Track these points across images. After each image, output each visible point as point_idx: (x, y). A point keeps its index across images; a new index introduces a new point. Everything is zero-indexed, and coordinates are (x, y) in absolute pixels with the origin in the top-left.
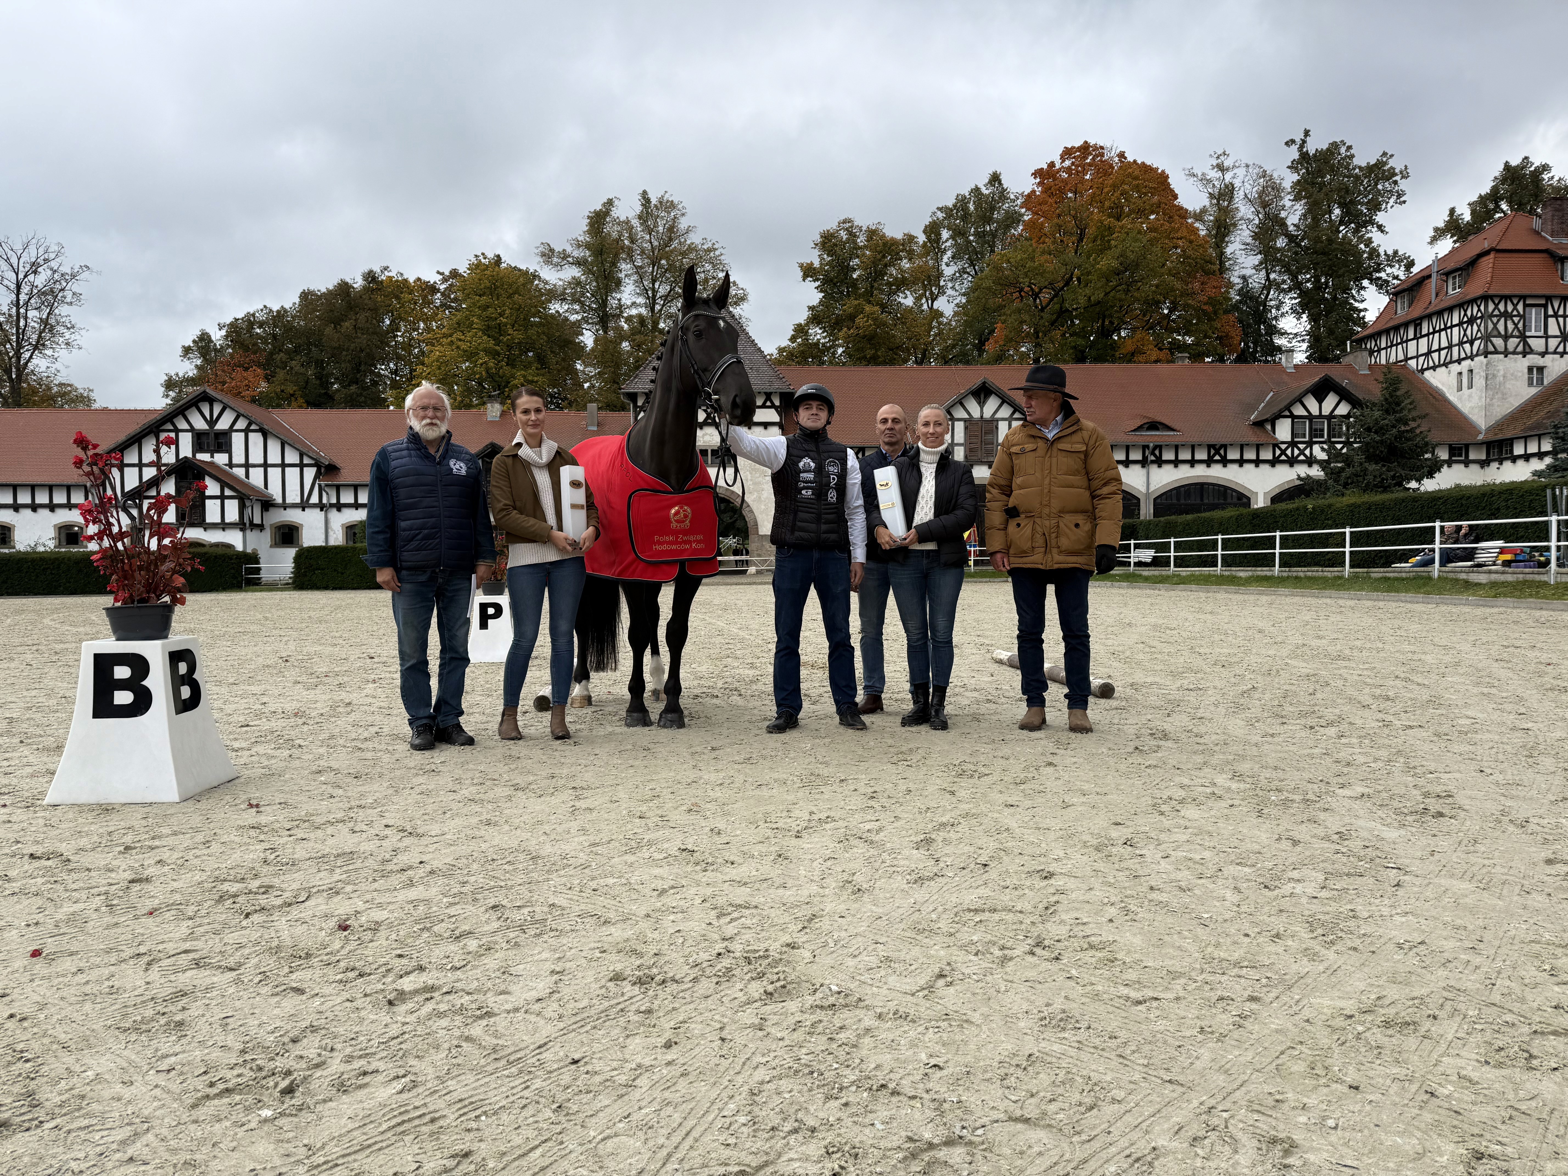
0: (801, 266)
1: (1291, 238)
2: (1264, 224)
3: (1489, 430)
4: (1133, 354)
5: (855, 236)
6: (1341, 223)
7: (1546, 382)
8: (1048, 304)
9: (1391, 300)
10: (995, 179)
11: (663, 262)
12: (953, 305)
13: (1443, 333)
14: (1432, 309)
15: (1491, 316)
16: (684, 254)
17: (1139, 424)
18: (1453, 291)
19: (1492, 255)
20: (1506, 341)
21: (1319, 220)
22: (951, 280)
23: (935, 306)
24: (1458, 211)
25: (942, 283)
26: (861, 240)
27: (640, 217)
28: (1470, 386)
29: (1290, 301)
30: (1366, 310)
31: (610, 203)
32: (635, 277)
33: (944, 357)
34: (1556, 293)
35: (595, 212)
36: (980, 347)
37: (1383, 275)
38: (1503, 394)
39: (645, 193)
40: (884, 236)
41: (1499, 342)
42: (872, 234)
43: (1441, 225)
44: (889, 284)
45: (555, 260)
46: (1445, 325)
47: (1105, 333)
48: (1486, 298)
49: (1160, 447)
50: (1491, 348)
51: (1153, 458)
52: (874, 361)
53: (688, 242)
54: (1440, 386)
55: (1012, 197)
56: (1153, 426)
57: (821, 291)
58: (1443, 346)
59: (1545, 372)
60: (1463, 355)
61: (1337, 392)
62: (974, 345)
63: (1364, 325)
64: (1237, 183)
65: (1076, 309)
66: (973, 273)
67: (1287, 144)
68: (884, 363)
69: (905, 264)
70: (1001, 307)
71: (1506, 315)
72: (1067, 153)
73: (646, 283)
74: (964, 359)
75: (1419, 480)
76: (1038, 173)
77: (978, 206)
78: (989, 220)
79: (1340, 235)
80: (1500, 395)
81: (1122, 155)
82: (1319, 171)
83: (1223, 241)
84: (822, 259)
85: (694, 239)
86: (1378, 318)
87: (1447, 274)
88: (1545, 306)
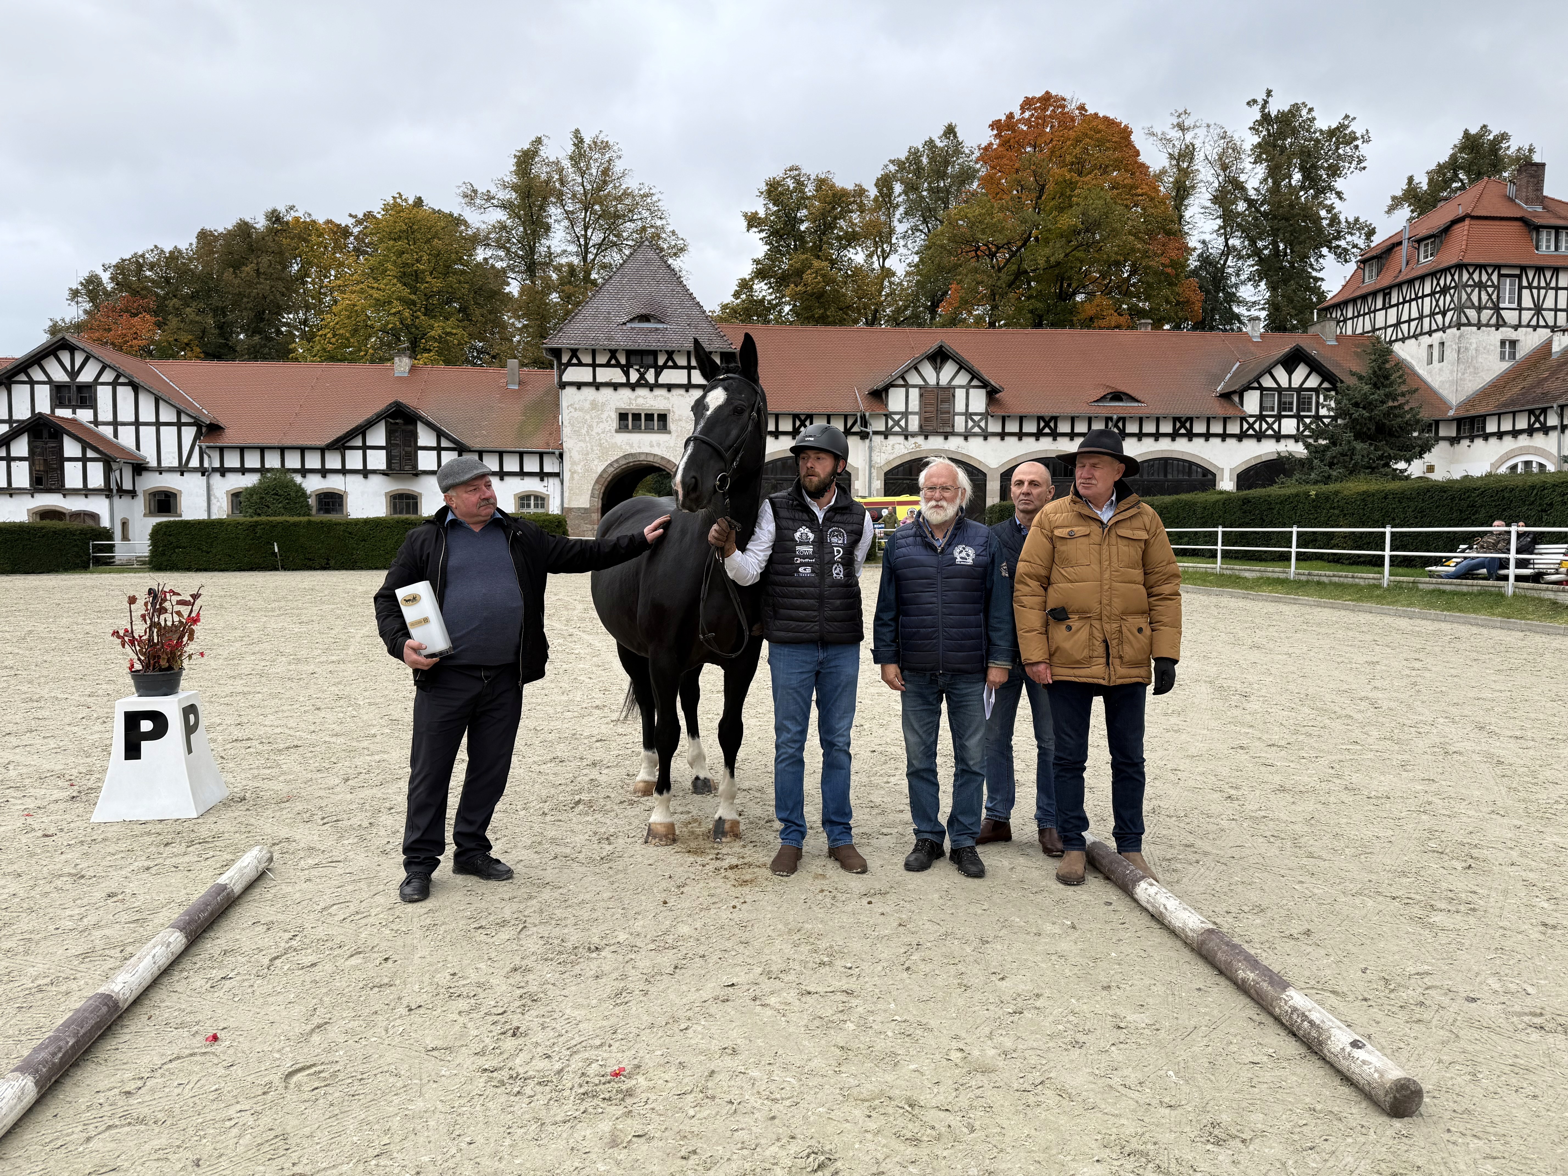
0: (745, 215)
1: (1251, 202)
2: (1223, 187)
3: (1459, 406)
5: (803, 185)
6: (1302, 188)
7: (1518, 357)
10: (950, 131)
11: (597, 207)
12: (904, 265)
13: (1414, 303)
14: (1401, 279)
15: (1466, 285)
16: (619, 199)
17: (1103, 394)
19: (1467, 222)
20: (1479, 314)
22: (904, 237)
23: (887, 264)
25: (894, 241)
27: (571, 158)
28: (1442, 360)
29: (1249, 267)
31: (539, 141)
32: (566, 223)
33: (895, 320)
34: (1531, 263)
36: (933, 310)
38: (1475, 368)
39: (577, 131)
41: (1472, 314)
42: (821, 183)
44: (839, 238)
45: (478, 201)
46: (1416, 295)
48: (1460, 267)
49: (1123, 419)
50: (1464, 320)
52: (823, 320)
53: (624, 187)
55: (967, 151)
56: (1117, 396)
57: (766, 243)
58: (1413, 317)
59: (1518, 346)
60: (1434, 327)
62: (926, 307)
64: (1198, 144)
66: (926, 230)
68: (834, 323)
69: (855, 217)
70: (957, 266)
71: (1480, 285)
72: (1028, 103)
74: (915, 321)
76: (996, 125)
77: (932, 160)
78: (943, 175)
80: (1472, 370)
81: (1082, 108)
82: (1281, 133)
83: (1181, 204)
84: (768, 209)
85: (631, 183)
88: (1520, 277)
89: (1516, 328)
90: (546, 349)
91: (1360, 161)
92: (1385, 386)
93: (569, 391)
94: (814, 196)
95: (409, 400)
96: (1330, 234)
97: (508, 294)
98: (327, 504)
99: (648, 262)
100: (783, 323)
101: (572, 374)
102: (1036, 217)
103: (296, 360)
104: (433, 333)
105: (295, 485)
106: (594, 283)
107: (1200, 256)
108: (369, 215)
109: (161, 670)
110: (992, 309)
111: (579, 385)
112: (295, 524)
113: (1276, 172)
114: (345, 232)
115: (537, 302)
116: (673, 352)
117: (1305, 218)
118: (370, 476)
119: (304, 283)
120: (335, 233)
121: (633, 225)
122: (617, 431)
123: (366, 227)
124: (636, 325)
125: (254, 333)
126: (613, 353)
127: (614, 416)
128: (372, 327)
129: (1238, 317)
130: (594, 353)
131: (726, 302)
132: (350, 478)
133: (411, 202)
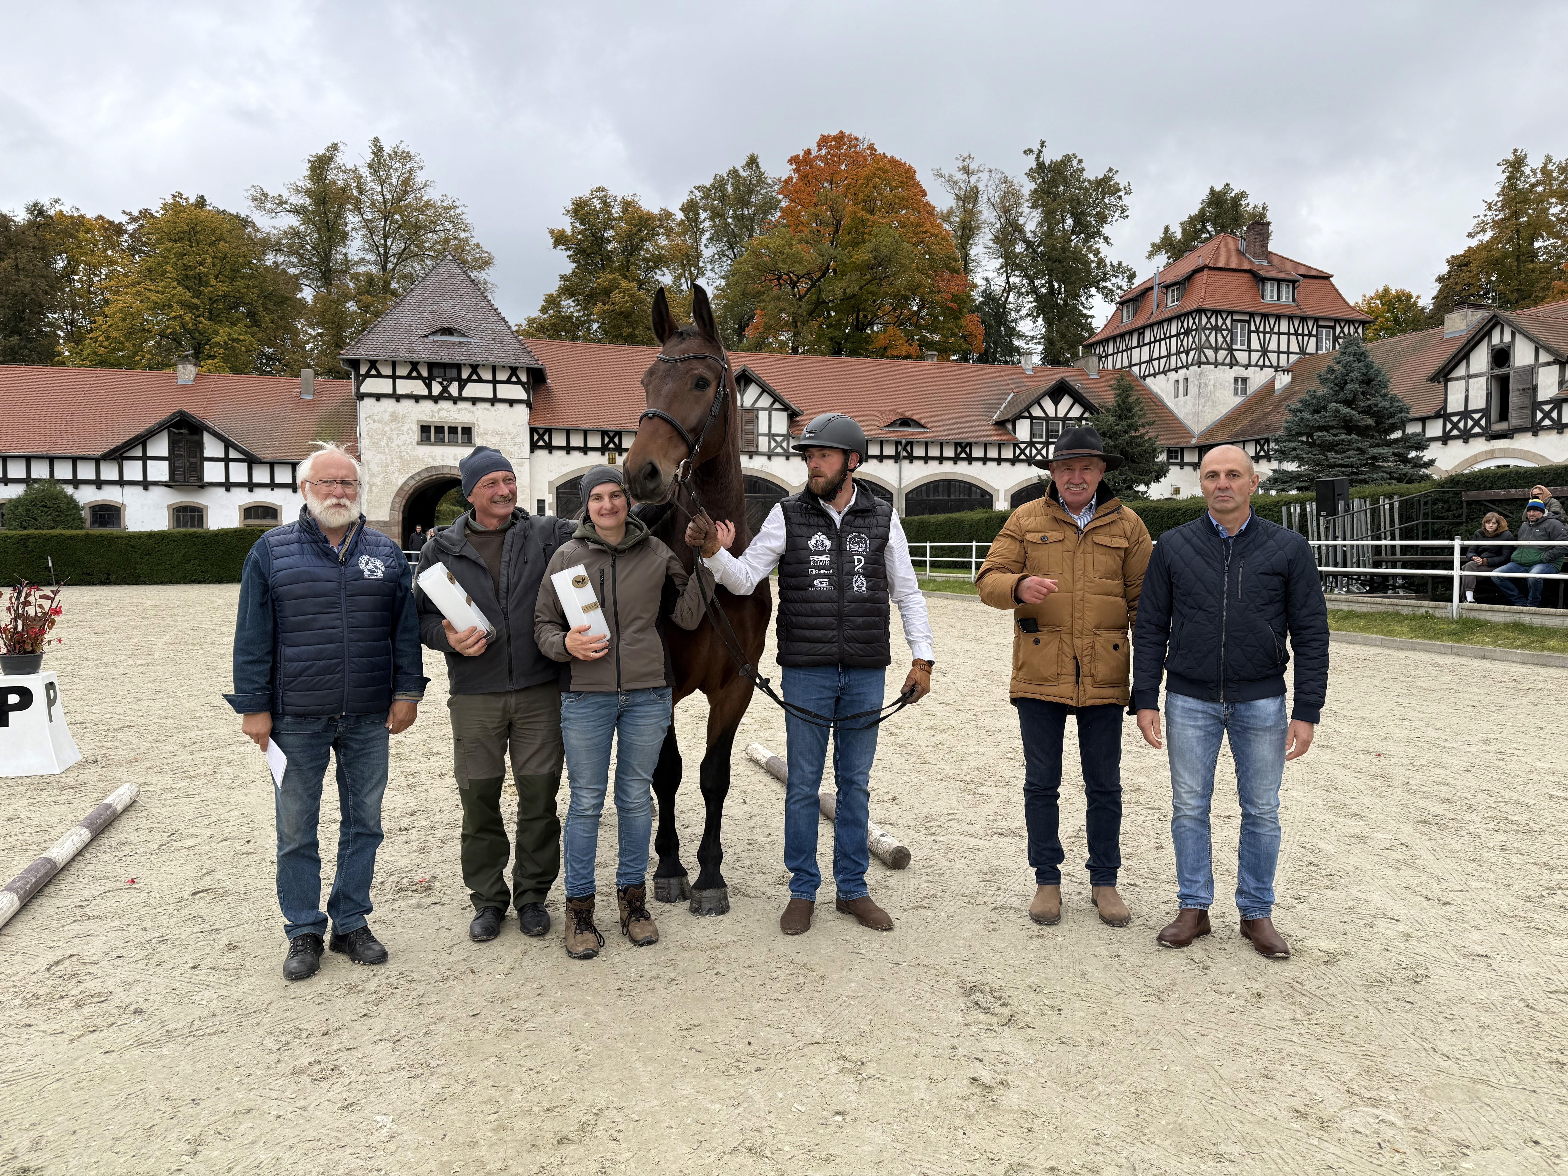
1: (1029, 244)
4: (885, 349)
5: (609, 206)
6: (1073, 232)
8: (806, 293)
9: (1118, 309)
10: (752, 162)
11: (397, 217)
14: (1153, 319)
15: (1205, 328)
18: (1172, 304)
19: (1206, 272)
21: (1053, 228)
22: (712, 262)
24: (1172, 230)
25: (701, 264)
26: (616, 212)
27: (370, 166)
29: (1028, 303)
30: (1092, 317)
31: (335, 147)
32: (364, 231)
34: (1258, 310)
35: (317, 155)
36: (740, 331)
37: (1108, 284)
40: (639, 208)
41: (1210, 353)
42: (627, 205)
43: (1158, 241)
45: (269, 206)
47: (860, 327)
48: (1200, 311)
50: (1203, 359)
51: (905, 454)
53: (425, 198)
54: (1159, 392)
55: (770, 181)
56: (906, 422)
60: (1180, 365)
61: (1071, 396)
63: (1091, 331)
64: (981, 187)
65: (832, 301)
67: (1025, 152)
68: (642, 343)
69: (662, 240)
72: (824, 141)
73: (376, 239)
75: (1147, 484)
76: (794, 160)
77: (736, 188)
78: (747, 204)
79: (1073, 244)
83: (968, 243)
85: (432, 195)
86: (1106, 325)
87: (1167, 287)
89: (1246, 367)
90: (343, 360)
91: (1123, 211)
92: (1127, 418)
93: (368, 402)
94: (620, 217)
95: (195, 409)
96: (1097, 275)
97: (300, 300)
98: (102, 517)
99: (451, 275)
100: (592, 340)
101: (370, 385)
102: (832, 251)
103: (63, 364)
104: (217, 339)
105: (66, 496)
106: (394, 293)
107: (984, 291)
108: (145, 214)
109: (26, 652)
110: (794, 336)
111: (378, 397)
112: (71, 538)
113: (1049, 218)
114: (119, 229)
115: (332, 311)
116: (477, 366)
117: (1075, 260)
118: (151, 488)
119: (71, 281)
120: (106, 230)
121: (435, 237)
122: (418, 444)
123: (142, 226)
124: (439, 338)
125: (12, 333)
126: (414, 365)
127: (416, 429)
128: (149, 331)
129: (1017, 350)
130: (394, 365)
131: (533, 316)
132: (128, 489)
133: (192, 200)
